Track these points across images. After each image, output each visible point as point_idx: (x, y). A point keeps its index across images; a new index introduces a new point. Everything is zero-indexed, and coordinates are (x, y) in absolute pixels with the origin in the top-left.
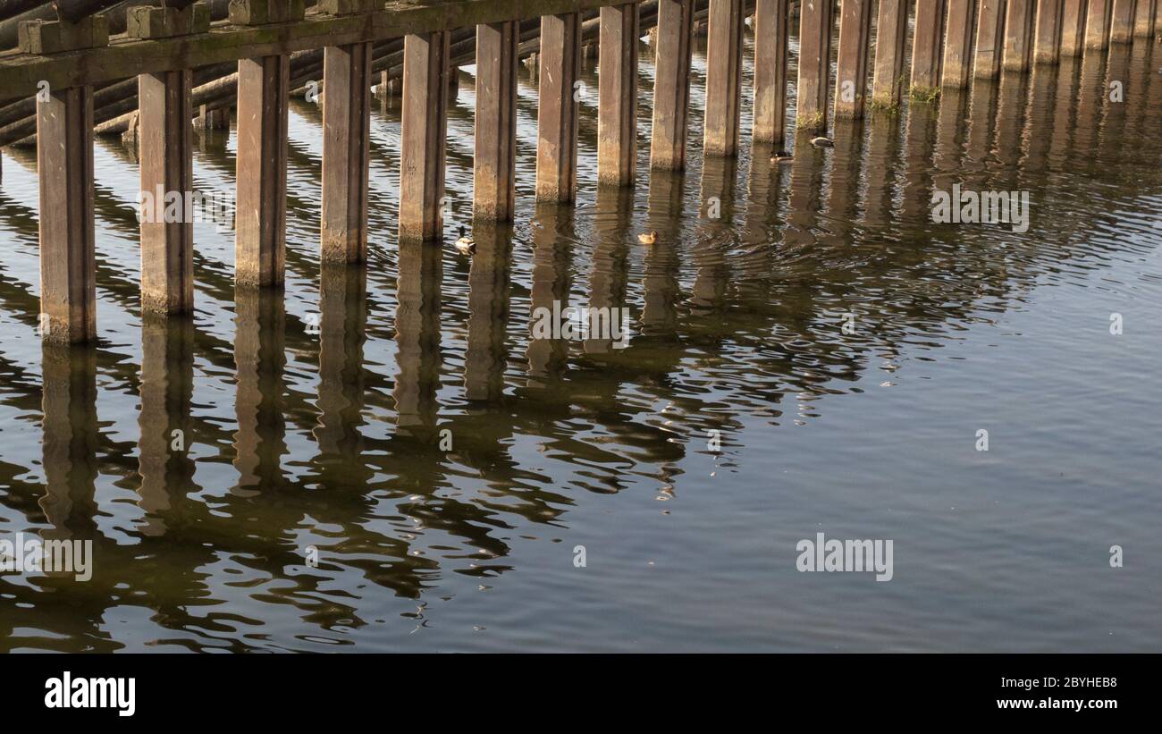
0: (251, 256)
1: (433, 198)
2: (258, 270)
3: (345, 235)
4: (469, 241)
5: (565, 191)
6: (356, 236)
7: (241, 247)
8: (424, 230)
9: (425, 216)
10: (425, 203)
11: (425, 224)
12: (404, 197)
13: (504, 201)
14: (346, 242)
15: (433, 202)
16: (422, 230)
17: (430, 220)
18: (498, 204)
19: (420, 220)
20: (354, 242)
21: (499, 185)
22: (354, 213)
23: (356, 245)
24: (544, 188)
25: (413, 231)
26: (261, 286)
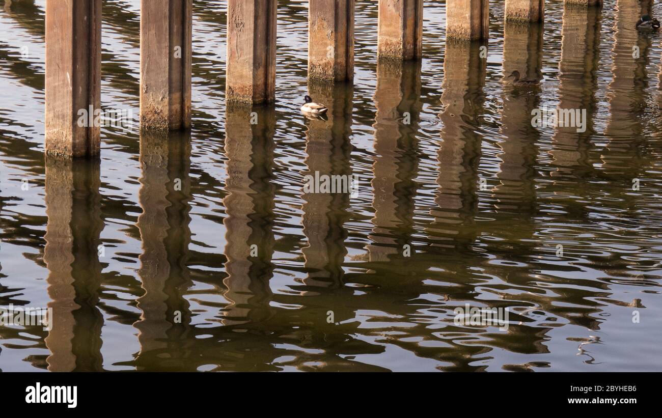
0: (63, 124)
1: (263, 58)
2: (70, 139)
3: (166, 100)
4: (318, 106)
5: (410, 47)
6: (178, 101)
7: (51, 115)
8: (255, 93)
9: (255, 77)
10: (254, 63)
11: (255, 86)
12: (232, 56)
13: (342, 60)
14: (167, 108)
15: (263, 62)
16: (252, 93)
17: (261, 82)
18: (336, 63)
19: (249, 82)
20: (177, 107)
21: (336, 41)
22: (176, 76)
23: (179, 109)
24: (387, 44)
25: (241, 94)
26: (74, 157)
